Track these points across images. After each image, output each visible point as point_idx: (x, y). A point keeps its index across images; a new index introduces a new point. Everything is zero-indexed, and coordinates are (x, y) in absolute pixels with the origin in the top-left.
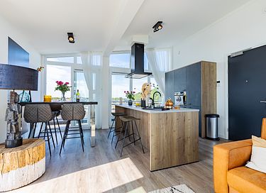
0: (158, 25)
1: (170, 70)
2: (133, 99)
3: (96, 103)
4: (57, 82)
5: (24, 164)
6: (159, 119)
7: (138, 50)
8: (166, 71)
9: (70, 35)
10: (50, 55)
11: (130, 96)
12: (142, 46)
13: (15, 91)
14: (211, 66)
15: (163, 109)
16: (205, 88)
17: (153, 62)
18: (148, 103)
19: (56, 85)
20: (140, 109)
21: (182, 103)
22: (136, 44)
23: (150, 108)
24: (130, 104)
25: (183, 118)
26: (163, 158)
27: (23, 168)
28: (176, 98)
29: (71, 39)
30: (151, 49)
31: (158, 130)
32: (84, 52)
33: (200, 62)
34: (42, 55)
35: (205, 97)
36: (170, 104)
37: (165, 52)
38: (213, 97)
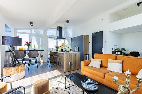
0: (67, 21)
1: (73, 37)
2: (58, 49)
3: (43, 50)
4: (26, 42)
5: (19, 72)
6: (67, 55)
7: (60, 29)
8: (72, 37)
9: (31, 23)
10: (18, 29)
11: (57, 47)
12: (62, 28)
13: (13, 46)
14: (87, 37)
15: (69, 52)
16: (85, 44)
17: (66, 33)
18: (64, 50)
19: (25, 43)
20: (61, 52)
21: (77, 50)
22: (59, 27)
23: (64, 52)
24: (57, 51)
25: (75, 55)
26: (69, 68)
27: (18, 73)
28: (75, 48)
29: (32, 24)
30: (66, 28)
31: (67, 59)
32: (36, 28)
33: (83, 35)
34: (14, 29)
35: (85, 48)
36: (71, 50)
37: (71, 29)
38: (88, 48)
